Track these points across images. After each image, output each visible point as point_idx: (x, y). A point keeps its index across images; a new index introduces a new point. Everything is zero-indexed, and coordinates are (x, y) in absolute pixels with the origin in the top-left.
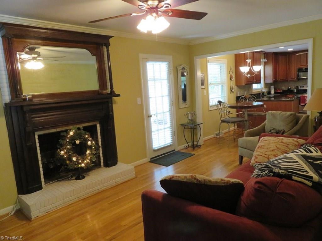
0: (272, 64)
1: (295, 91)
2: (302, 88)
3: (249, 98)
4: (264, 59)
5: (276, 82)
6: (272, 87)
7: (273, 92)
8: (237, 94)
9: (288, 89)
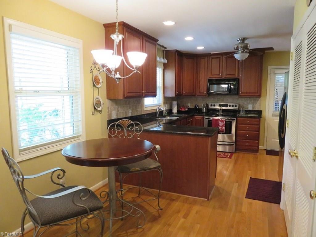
0: (174, 70)
1: (204, 110)
2: (213, 107)
3: (128, 127)
4: (164, 58)
5: (179, 96)
6: (175, 103)
7: (175, 111)
8: (110, 115)
9: (195, 107)
